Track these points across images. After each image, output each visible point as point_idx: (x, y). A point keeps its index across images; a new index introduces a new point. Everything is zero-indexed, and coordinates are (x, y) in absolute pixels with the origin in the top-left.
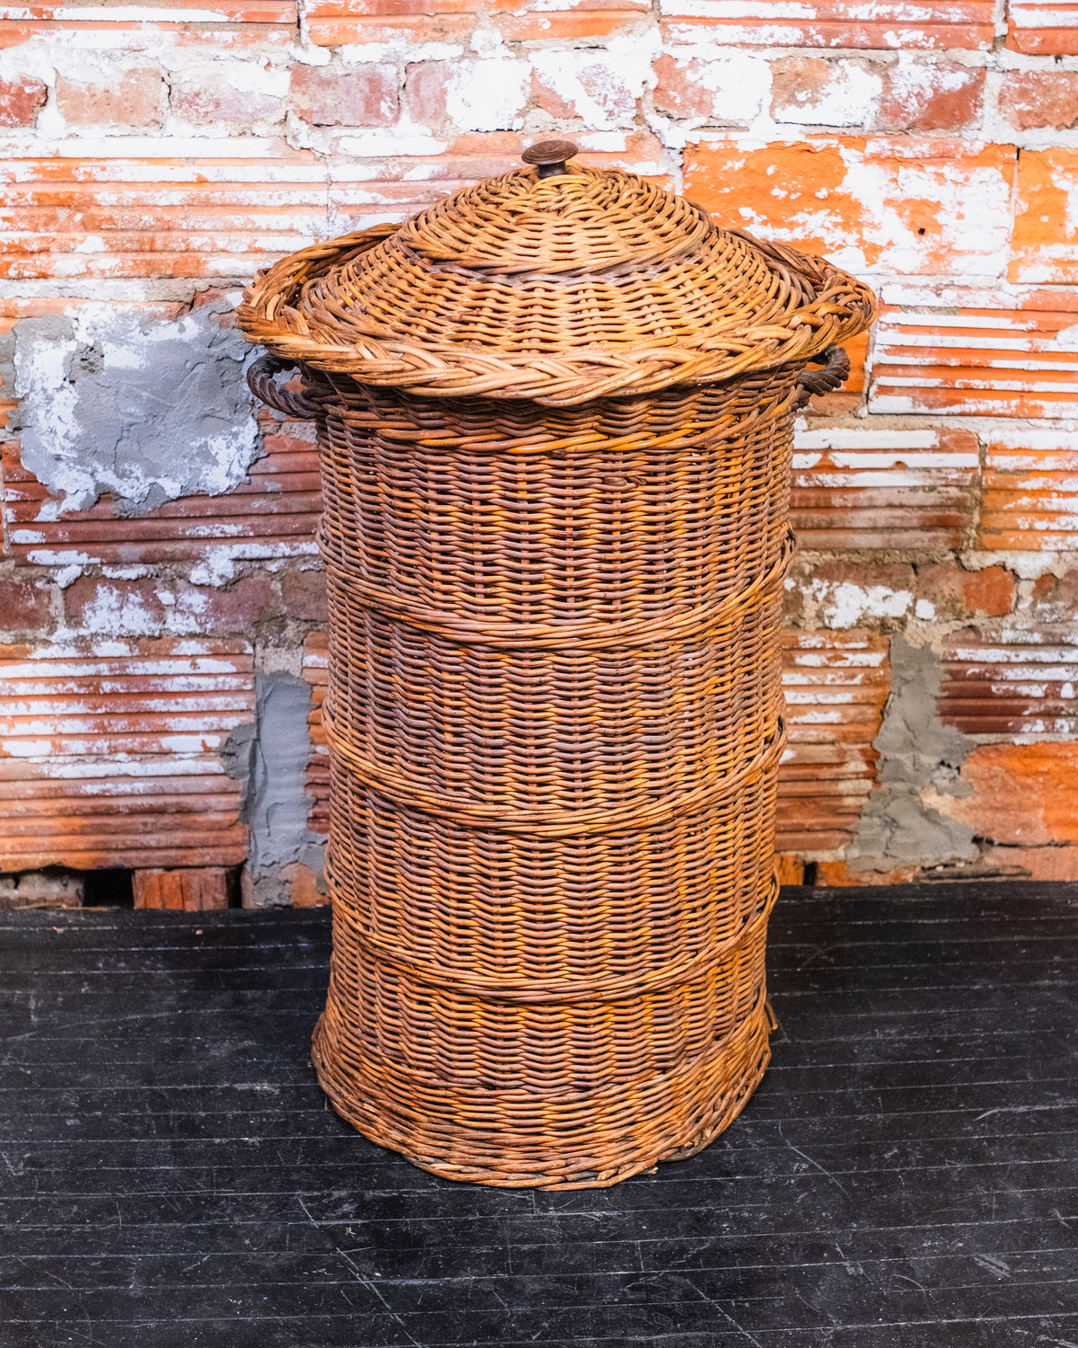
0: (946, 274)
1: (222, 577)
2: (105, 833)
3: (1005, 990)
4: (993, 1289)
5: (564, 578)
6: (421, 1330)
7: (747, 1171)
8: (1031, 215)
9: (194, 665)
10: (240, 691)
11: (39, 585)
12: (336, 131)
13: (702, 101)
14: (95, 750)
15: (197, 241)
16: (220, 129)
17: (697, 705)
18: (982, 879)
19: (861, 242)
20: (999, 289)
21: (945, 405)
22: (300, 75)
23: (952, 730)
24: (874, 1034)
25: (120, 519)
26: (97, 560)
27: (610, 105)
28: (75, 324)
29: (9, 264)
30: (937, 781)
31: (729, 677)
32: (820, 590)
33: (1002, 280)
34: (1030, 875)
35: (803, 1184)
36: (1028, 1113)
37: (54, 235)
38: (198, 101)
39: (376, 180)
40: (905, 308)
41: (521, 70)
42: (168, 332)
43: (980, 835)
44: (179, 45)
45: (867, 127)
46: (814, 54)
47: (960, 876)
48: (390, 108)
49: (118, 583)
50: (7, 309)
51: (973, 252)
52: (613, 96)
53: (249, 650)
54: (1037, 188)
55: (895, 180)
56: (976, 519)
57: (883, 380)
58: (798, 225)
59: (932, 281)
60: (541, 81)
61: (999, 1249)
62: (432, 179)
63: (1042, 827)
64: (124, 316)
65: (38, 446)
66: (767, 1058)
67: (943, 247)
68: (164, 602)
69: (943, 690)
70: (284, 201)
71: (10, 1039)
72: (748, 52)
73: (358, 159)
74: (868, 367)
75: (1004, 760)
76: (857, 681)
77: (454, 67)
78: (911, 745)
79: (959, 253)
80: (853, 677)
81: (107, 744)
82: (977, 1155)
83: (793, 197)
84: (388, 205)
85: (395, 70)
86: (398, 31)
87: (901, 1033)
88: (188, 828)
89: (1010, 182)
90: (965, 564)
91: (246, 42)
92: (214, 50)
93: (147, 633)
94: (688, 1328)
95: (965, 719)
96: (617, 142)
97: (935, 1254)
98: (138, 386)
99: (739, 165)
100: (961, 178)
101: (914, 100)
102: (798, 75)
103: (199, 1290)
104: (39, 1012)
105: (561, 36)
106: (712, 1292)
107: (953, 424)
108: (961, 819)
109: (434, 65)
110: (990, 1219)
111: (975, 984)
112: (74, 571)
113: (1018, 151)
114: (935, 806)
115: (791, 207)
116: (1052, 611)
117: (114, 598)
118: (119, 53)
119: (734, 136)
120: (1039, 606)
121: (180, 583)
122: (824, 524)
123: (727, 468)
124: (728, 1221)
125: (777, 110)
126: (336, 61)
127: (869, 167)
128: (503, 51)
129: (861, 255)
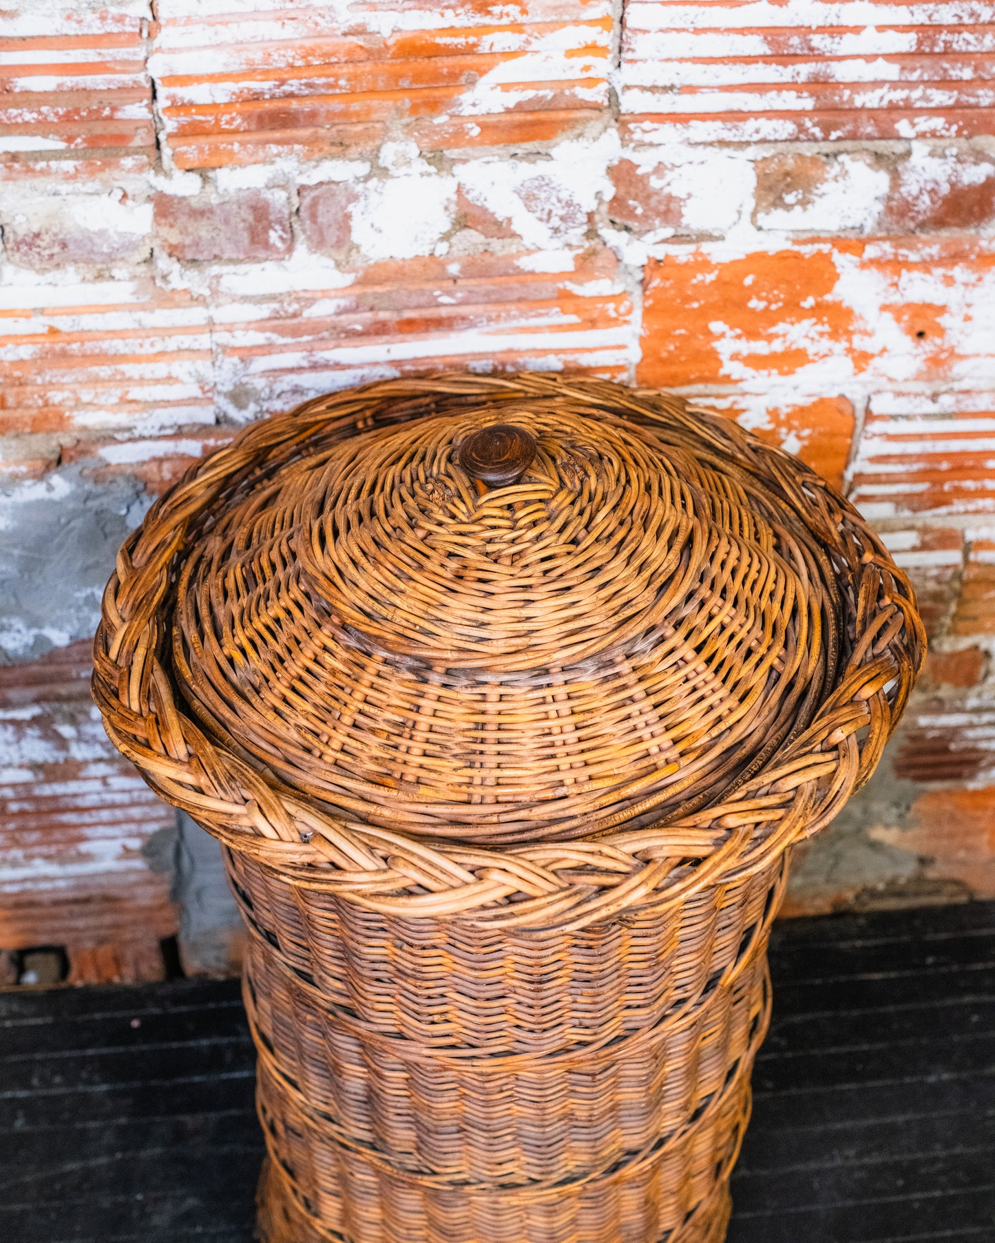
0: (945, 379)
9: (105, 784)
12: (215, 269)
13: (669, 210)
15: (56, 397)
16: (71, 273)
19: (850, 350)
21: (931, 507)
22: (164, 207)
23: (907, 783)
27: (555, 222)
30: (885, 819)
34: (971, 892)
38: (39, 242)
39: (269, 319)
40: (894, 417)
41: (444, 188)
42: (34, 492)
43: (924, 856)
44: (7, 179)
45: (867, 230)
46: (808, 150)
48: (281, 238)
49: (13, 723)
51: (977, 355)
52: (559, 211)
55: (895, 285)
56: (953, 608)
57: (866, 490)
58: (776, 336)
59: (929, 388)
60: (469, 197)
62: (338, 314)
63: (986, 848)
67: (943, 351)
68: (66, 735)
69: (901, 750)
70: (159, 347)
72: (727, 151)
73: (245, 299)
74: (849, 475)
77: (359, 188)
79: (962, 357)
81: (21, 853)
83: (773, 307)
84: (285, 345)
85: (284, 195)
86: (286, 148)
88: (116, 912)
90: (937, 648)
91: (93, 171)
92: (50, 184)
93: (51, 761)
95: (919, 771)
96: (564, 261)
98: (7, 546)
99: (711, 277)
101: (926, 198)
102: (787, 174)
105: (493, 143)
107: (938, 523)
108: (907, 846)
109: (334, 187)
114: (881, 838)
115: (770, 318)
117: (9, 734)
119: (706, 247)
121: (81, 719)
125: (760, 216)
126: (209, 188)
127: (866, 272)
128: (421, 166)
129: (848, 363)
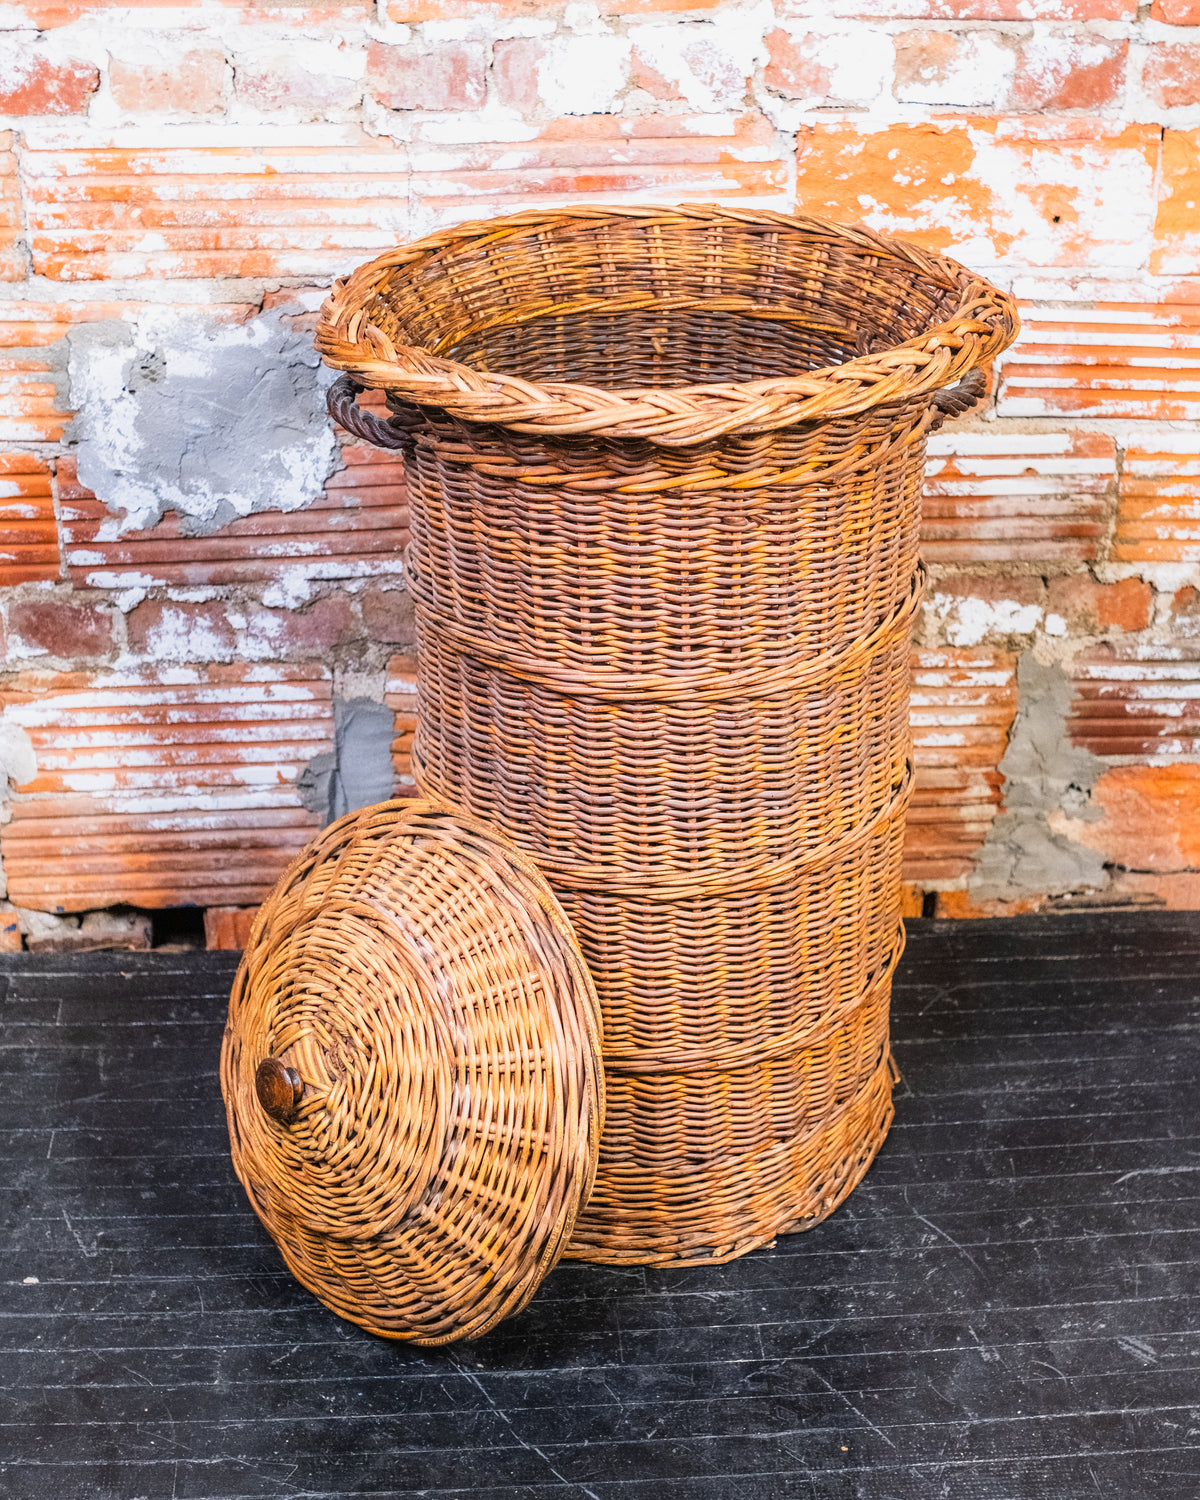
0: (1082, 265)
1: (297, 598)
2: (174, 870)
3: (1143, 1036)
4: (1139, 1376)
5: (679, 626)
6: (528, 1429)
7: (871, 1245)
8: (1176, 200)
9: (268, 692)
10: (318, 719)
11: (99, 609)
12: (417, 116)
13: (818, 81)
14: (162, 783)
15: (265, 238)
16: (290, 115)
17: (821, 756)
18: (1114, 909)
19: (990, 232)
20: (1140, 281)
21: (1080, 406)
22: (377, 55)
23: (1084, 752)
24: (1004, 1087)
25: (186, 538)
26: (161, 582)
27: (717, 85)
28: (134, 329)
29: (60, 265)
30: (1065, 806)
31: (856, 724)
32: (943, 605)
33: (1144, 272)
34: (1164, 903)
35: (932, 1258)
36: (1170, 1175)
37: (110, 232)
38: (265, 84)
39: (461, 170)
40: (1038, 303)
41: (620, 47)
42: (235, 336)
43: (1111, 861)
44: (244, 23)
45: (998, 107)
46: (941, 27)
47: (1089, 905)
48: (476, 91)
49: (185, 606)
50: (59, 313)
51: (1112, 242)
52: (720, 75)
53: (328, 675)
54: (1183, 171)
55: (1028, 164)
56: (1112, 528)
57: (1013, 381)
58: (921, 213)
59: (1067, 274)
60: (642, 59)
61: (1144, 1329)
62: (523, 168)
63: (1177, 851)
64: (187, 320)
65: (96, 461)
66: (890, 1115)
67: (1080, 236)
68: (235, 626)
69: (1074, 709)
70: (362, 193)
71: (78, 1101)
72: (869, 25)
73: (441, 147)
74: (997, 367)
75: (1138, 782)
76: (982, 701)
77: (546, 45)
78: (1039, 768)
79: (1096, 242)
80: (977, 697)
81: (175, 776)
82: (1117, 1225)
83: (917, 183)
84: (474, 197)
85: (481, 48)
86: (484, 6)
87: (1032, 1085)
88: (264, 863)
89: (1153, 164)
90: (1100, 576)
91: (318, 19)
92: (282, 29)
93: (217, 659)
94: (814, 1424)
95: (1097, 740)
96: (726, 125)
97: (1075, 1337)
98: (203, 396)
99: (858, 149)
100: (1099, 161)
101: (1049, 77)
102: (923, 50)
103: (289, 1385)
104: (108, 1070)
105: (663, 10)
106: (838, 1382)
107: (1088, 427)
108: (1091, 844)
109: (524, 42)
110: (1132, 1296)
111: (1109, 1029)
112: (137, 595)
113: (1163, 130)
114: (1063, 832)
115: (913, 193)
116: (1192, 626)
117: (180, 622)
118: (177, 32)
119: (852, 117)
120: (1179, 620)
121: (252, 605)
122: (948, 536)
123: (857, 502)
124: (854, 1300)
125: (900, 89)
126: (417, 39)
127: (1000, 150)
128: (600, 26)
129: (988, 245)
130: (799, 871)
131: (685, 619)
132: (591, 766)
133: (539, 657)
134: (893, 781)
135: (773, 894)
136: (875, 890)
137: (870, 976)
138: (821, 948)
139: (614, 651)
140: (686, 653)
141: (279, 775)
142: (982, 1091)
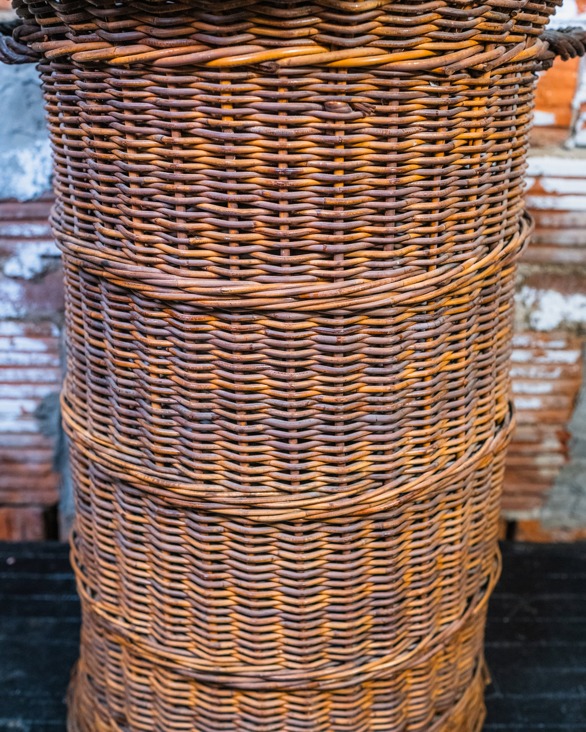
1: (31, 270)
5: (277, 226)
9: (12, 344)
10: (48, 366)
17: (429, 382)
24: (578, 692)
31: (463, 353)
32: (528, 297)
53: (56, 332)
66: (482, 717)
74: (576, 103)
76: (556, 374)
80: (552, 370)
88: (11, 474)
123: (470, 108)
130: (402, 499)
131: (283, 218)
132: (191, 380)
133: (137, 262)
134: (497, 417)
135: (377, 521)
136: (476, 520)
137: (470, 600)
138: (424, 575)
139: (210, 253)
140: (285, 256)
141: (22, 408)
142: (561, 695)
